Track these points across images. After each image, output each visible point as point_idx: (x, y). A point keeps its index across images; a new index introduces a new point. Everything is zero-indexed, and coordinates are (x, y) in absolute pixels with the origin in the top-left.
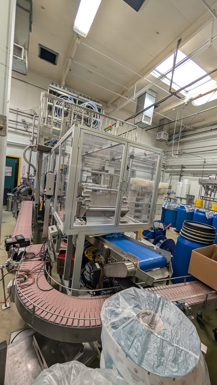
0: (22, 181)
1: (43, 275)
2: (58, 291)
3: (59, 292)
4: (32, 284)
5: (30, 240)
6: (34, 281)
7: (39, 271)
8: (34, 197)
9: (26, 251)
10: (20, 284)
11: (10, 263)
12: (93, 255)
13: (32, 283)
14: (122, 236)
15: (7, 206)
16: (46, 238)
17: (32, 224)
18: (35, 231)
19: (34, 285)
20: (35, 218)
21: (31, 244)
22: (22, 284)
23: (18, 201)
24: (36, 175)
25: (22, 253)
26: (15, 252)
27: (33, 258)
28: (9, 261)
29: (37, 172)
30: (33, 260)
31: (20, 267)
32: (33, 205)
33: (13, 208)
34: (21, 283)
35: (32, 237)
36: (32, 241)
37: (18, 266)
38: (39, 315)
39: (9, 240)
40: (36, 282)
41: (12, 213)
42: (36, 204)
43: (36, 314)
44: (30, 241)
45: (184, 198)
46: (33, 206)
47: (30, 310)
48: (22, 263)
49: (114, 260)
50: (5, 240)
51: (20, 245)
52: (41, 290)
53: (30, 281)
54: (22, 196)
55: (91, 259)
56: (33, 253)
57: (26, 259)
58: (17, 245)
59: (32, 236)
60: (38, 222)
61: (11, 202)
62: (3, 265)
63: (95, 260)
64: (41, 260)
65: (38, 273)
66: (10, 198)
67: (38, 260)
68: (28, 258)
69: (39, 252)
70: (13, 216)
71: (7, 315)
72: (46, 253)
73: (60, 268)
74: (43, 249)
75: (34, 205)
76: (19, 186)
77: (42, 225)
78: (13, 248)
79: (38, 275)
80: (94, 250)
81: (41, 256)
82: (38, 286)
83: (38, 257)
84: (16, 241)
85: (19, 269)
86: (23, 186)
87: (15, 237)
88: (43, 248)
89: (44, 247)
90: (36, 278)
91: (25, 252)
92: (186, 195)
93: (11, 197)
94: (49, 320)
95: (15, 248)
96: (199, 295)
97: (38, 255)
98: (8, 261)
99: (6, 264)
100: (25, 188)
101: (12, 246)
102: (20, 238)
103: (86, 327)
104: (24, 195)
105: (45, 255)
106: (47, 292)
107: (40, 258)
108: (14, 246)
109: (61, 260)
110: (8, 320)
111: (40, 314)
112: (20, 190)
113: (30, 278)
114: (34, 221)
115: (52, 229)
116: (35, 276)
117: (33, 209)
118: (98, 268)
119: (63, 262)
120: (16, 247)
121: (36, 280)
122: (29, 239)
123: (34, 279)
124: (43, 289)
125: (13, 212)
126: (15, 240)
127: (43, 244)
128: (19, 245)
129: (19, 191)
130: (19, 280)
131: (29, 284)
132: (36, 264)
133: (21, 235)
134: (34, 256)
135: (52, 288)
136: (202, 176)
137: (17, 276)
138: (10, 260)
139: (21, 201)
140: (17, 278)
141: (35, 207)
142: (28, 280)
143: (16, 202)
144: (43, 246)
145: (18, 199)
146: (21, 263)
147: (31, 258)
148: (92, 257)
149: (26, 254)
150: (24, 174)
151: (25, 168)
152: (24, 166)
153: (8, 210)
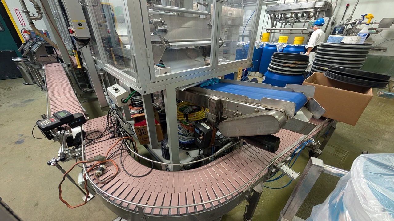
0: (27, 36)
1: (127, 156)
2: (161, 171)
3: (164, 171)
4: (117, 174)
5: (83, 114)
6: (119, 169)
7: (120, 152)
8: (59, 57)
9: (85, 131)
10: (99, 179)
11: (65, 154)
12: (184, 114)
13: (116, 172)
14: (219, 81)
15: (23, 78)
16: (106, 107)
17: (76, 95)
18: (84, 102)
19: (121, 173)
20: (77, 86)
21: (88, 120)
22: (101, 179)
23: (37, 67)
24: (44, 15)
25: (78, 135)
26: (66, 136)
27: (100, 137)
28: (63, 152)
29: (42, 9)
30: (101, 140)
31: (85, 154)
32: (64, 68)
33: (35, 79)
34: (98, 177)
35: (85, 110)
36: (87, 115)
37: (81, 154)
38: (151, 213)
39: (45, 123)
40: (122, 169)
41: (38, 87)
42: (69, 66)
43: (145, 213)
44: (85, 116)
45: (247, 35)
46: (65, 70)
47: (133, 211)
48: (86, 148)
49: (235, 114)
50: (37, 124)
51: (69, 125)
52: (135, 177)
53: (112, 170)
54: (39, 59)
55: (183, 118)
56: (97, 131)
57: (91, 142)
58: (64, 126)
59: (83, 109)
60: (85, 91)
61: (27, 71)
62: (54, 159)
63: (189, 118)
64: (114, 137)
65: (120, 155)
66: (21, 65)
67: (110, 138)
68: (92, 140)
69: (105, 127)
70: (41, 89)
71: (95, 206)
72: (117, 126)
73: (142, 138)
74: (110, 122)
75: (67, 69)
76: (25, 44)
77: (92, 92)
78: (59, 132)
79: (120, 158)
80: (180, 108)
81: (111, 132)
82: (127, 173)
83: (107, 135)
84: (59, 121)
85: (85, 159)
86: (31, 42)
87: (54, 115)
88: (109, 120)
89: (111, 119)
90: (120, 162)
91: (84, 133)
92: (249, 31)
93: (23, 64)
94: (169, 215)
95: (63, 131)
96: (318, 127)
97: (107, 131)
98: (60, 152)
99: (59, 157)
100: (36, 45)
101: (56, 128)
102: (62, 115)
103: (223, 203)
104: (41, 56)
105: (118, 129)
106: (146, 176)
107: (111, 135)
108: (60, 129)
109: (141, 129)
110: (100, 210)
111: (151, 211)
112: (30, 48)
113: (111, 166)
114: (77, 89)
115: (116, 90)
116: (117, 161)
117: (67, 74)
118: (208, 129)
119: (144, 130)
120: (65, 129)
121: (120, 166)
122: (81, 114)
123: (117, 166)
124: (138, 175)
125: (38, 85)
126: (56, 121)
127: (107, 116)
128: (67, 125)
129: (29, 51)
130: (93, 174)
131: (113, 175)
132: (109, 144)
133: (63, 111)
134: (101, 134)
135: (151, 169)
136: (267, 3)
137: (86, 170)
138: (64, 150)
139: (41, 66)
140: (88, 173)
141: (69, 71)
142: (108, 169)
143: (35, 69)
144: (109, 118)
145: (34, 63)
146: (84, 149)
147: (97, 138)
148: (183, 116)
149: (86, 135)
150: (24, 24)
151: (18, 12)
152: (16, 9)
153: (29, 84)
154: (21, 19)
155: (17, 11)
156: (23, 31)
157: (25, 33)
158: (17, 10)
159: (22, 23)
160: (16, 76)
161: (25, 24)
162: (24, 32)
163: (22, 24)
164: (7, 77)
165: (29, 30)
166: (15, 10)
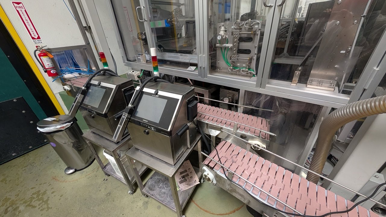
0: (46, 62)
150: (37, 36)
151: (23, 10)
152: (18, 3)
153: (77, 169)
154: (30, 27)
155: (20, 7)
156: (38, 53)
157: (42, 58)
158: (20, 5)
159: (33, 36)
160: (30, 147)
161: (39, 38)
162: (40, 56)
163: (33, 38)
164: (13, 154)
165: (49, 49)
166: (16, 5)
